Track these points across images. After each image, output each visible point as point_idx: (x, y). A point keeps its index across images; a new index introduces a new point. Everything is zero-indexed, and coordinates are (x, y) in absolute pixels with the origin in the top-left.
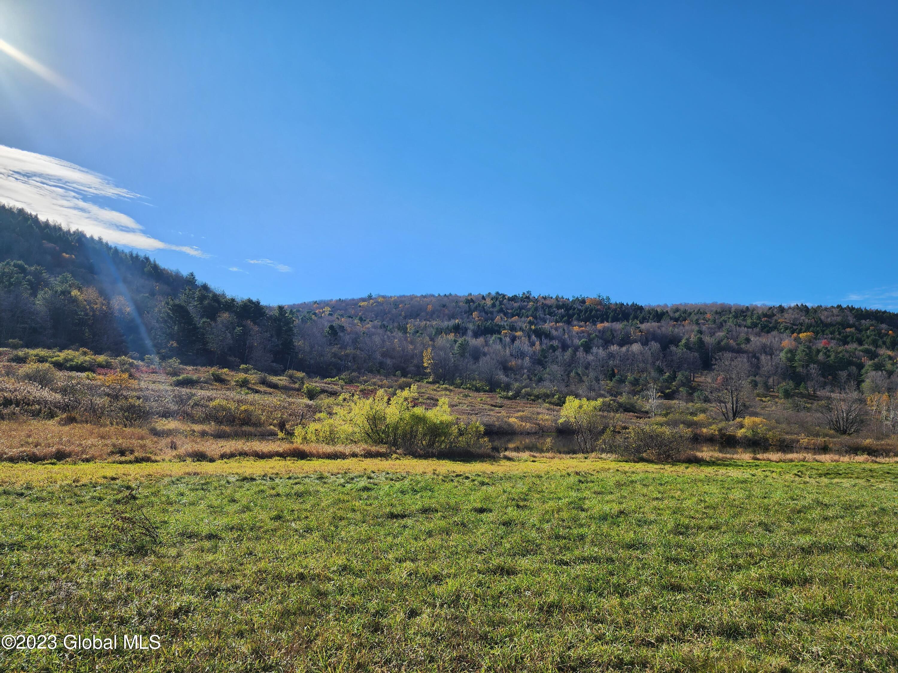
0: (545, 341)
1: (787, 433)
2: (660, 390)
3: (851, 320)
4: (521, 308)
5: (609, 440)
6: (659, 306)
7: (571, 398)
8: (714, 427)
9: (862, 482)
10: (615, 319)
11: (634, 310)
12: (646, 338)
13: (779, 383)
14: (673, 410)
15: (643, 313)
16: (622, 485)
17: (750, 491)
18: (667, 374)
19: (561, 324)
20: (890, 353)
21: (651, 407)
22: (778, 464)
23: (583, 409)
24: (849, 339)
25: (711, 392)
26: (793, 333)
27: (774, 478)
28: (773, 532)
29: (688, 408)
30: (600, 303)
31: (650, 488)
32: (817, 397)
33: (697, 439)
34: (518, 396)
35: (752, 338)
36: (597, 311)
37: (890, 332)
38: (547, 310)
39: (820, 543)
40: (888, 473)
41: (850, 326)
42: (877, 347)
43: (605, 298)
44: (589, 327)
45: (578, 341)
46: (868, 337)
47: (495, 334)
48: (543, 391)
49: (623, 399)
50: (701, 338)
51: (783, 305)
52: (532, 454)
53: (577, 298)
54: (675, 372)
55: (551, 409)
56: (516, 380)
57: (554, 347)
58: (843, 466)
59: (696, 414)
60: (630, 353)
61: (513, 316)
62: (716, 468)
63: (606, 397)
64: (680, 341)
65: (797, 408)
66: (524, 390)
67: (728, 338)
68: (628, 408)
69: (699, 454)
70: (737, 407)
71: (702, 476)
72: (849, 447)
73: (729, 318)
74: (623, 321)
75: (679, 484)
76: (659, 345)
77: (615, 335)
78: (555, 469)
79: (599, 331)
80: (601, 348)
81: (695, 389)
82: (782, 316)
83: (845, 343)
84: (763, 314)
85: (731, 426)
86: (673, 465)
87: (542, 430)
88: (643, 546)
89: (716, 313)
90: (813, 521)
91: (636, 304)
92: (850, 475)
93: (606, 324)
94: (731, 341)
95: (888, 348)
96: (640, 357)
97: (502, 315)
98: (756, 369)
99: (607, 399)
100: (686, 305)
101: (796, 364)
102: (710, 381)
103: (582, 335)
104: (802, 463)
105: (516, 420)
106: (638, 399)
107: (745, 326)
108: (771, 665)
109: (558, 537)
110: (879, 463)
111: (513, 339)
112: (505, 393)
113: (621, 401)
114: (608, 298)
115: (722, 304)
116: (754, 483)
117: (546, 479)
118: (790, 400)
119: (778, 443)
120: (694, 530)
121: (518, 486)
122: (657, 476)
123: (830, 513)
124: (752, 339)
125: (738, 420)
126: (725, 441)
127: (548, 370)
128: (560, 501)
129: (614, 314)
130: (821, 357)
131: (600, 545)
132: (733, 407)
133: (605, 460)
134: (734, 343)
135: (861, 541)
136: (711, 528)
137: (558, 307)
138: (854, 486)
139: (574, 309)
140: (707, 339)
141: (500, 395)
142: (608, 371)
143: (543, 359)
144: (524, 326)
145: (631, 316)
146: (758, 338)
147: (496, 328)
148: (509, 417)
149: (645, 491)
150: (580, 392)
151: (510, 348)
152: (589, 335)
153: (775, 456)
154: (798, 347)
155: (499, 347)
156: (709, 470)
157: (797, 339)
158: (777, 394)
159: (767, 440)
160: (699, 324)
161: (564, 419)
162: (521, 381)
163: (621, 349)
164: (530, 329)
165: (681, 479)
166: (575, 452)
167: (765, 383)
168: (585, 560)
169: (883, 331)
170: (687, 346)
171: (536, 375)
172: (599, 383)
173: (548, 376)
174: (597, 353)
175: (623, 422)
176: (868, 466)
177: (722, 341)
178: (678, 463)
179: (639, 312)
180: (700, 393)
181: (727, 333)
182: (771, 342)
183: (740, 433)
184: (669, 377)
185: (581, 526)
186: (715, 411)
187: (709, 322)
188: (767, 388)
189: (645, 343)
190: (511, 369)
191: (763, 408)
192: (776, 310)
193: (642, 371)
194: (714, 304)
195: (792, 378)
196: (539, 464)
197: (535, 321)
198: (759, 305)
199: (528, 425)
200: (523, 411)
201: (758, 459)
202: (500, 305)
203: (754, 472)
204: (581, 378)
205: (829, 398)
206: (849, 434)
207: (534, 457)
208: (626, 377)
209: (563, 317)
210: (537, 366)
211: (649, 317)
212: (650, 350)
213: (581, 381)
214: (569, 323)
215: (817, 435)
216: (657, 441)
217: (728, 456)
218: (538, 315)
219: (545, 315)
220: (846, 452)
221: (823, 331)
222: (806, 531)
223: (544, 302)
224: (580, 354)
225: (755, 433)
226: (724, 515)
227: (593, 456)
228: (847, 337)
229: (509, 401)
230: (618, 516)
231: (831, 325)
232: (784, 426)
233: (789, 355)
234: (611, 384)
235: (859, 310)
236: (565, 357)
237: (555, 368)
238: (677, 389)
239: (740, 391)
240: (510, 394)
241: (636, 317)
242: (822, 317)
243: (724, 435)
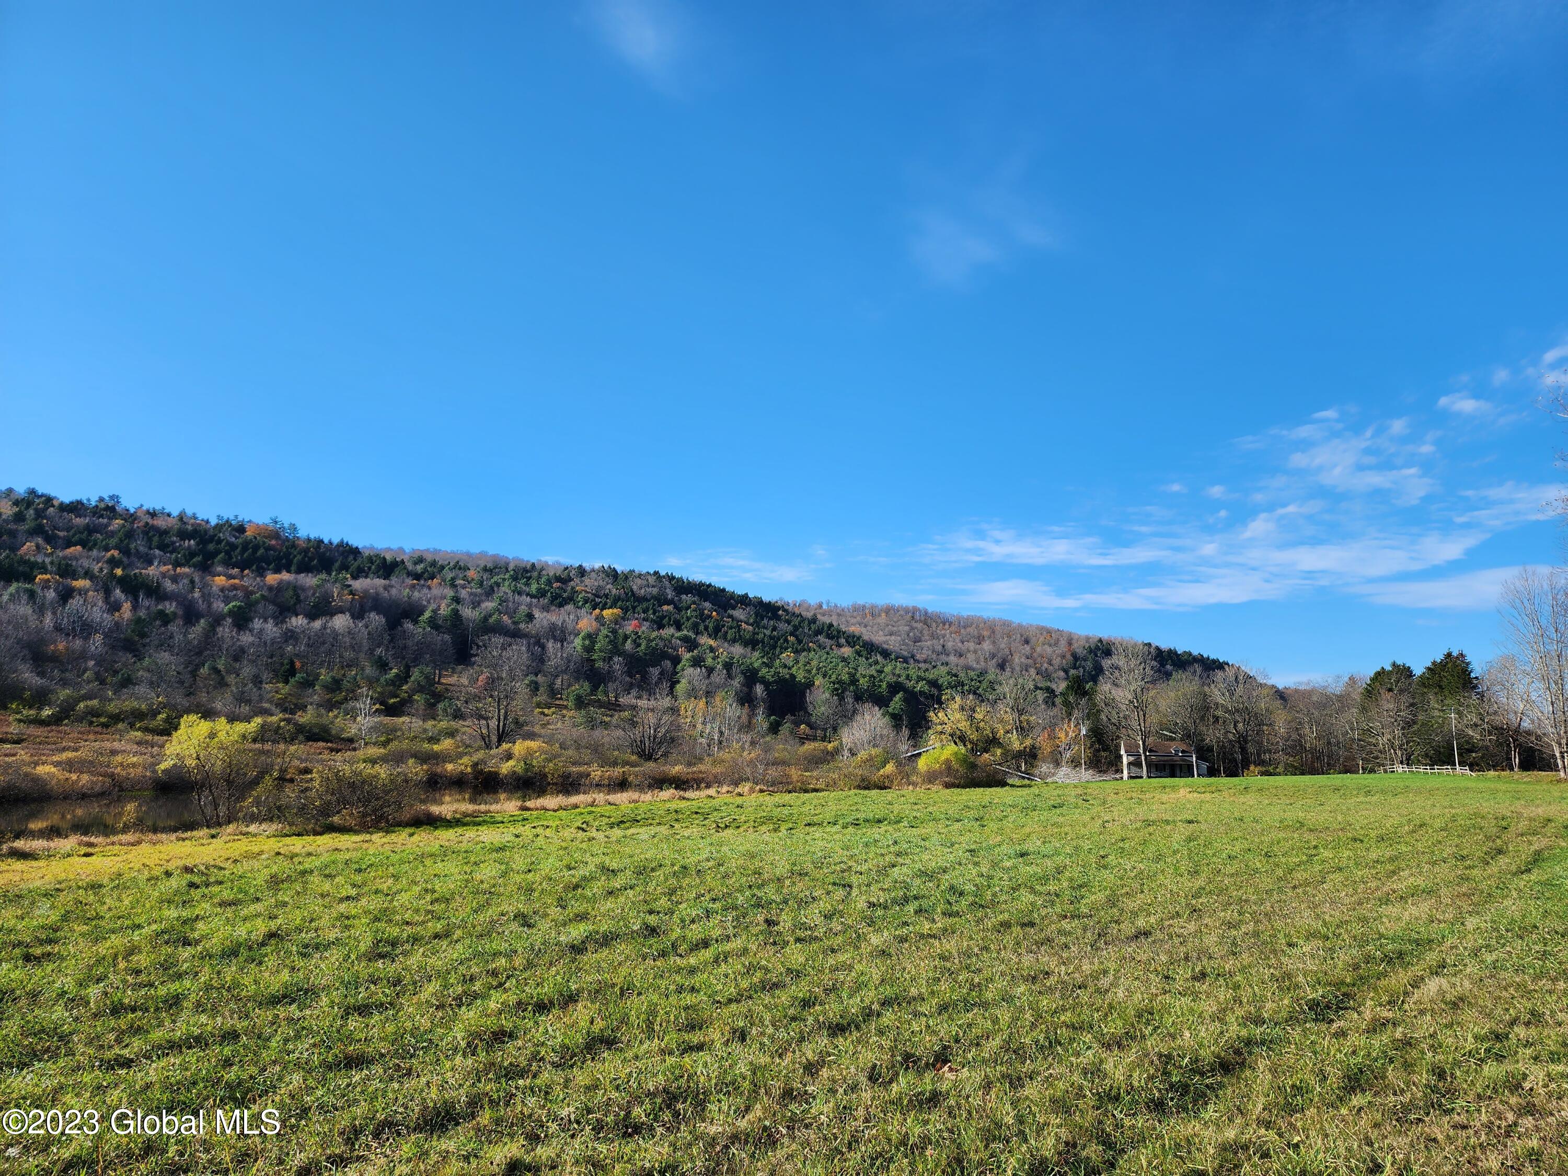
0: (145, 602)
1: (574, 764)
2: (377, 699)
3: (670, 594)
4: (90, 530)
5: (267, 798)
6: (389, 549)
7: (193, 717)
8: (465, 760)
9: (664, 830)
10: (305, 568)
11: (343, 553)
12: (362, 606)
13: (570, 685)
14: (399, 733)
15: (359, 560)
16: (282, 881)
17: (507, 864)
18: (395, 671)
19: (186, 570)
20: (712, 642)
21: (360, 730)
22: (555, 814)
23: (216, 739)
24: (665, 621)
25: (466, 702)
26: (594, 609)
27: (548, 838)
28: (534, 926)
29: (425, 730)
30: (276, 535)
31: (337, 880)
32: (619, 705)
33: (436, 783)
34: (67, 717)
35: (537, 614)
36: (269, 548)
37: (714, 613)
38: (156, 539)
39: (597, 933)
40: (697, 813)
41: (668, 602)
42: (697, 633)
43: (286, 525)
44: (249, 580)
45: (222, 605)
46: (688, 619)
47: (17, 581)
48: (130, 704)
49: (305, 718)
50: (458, 611)
51: (584, 565)
52: (85, 839)
53: (227, 521)
54: (408, 668)
55: (147, 742)
56: (64, 683)
57: (167, 615)
58: (643, 808)
59: (439, 740)
60: (328, 631)
61: (69, 544)
62: (460, 830)
63: (272, 715)
64: (421, 613)
65: (592, 724)
66: (82, 705)
67: (500, 613)
68: (315, 734)
69: (435, 809)
70: (504, 725)
71: (435, 847)
72: (654, 778)
73: (504, 580)
74: (319, 572)
75: (393, 865)
76: (384, 620)
77: (302, 597)
78: (137, 866)
79: (270, 588)
80: (271, 621)
81: (440, 696)
82: (582, 582)
83: (661, 626)
84: (556, 577)
85: (494, 757)
86: (387, 832)
87: (120, 786)
88: (306, 993)
89: (485, 569)
90: (594, 900)
91: (347, 544)
92: (650, 821)
93: (285, 576)
94: (505, 618)
95: (710, 636)
96: (347, 639)
97: (40, 541)
98: (538, 662)
99: (274, 719)
100: (436, 551)
101: (595, 657)
102: (466, 683)
103: (231, 594)
104: (590, 809)
105: (53, 770)
106: (336, 717)
107: (528, 595)
108: (492, 1163)
109: (117, 1010)
110: (688, 799)
111: (66, 595)
112: (32, 712)
113: (302, 720)
114: (294, 528)
115: (494, 556)
116: (516, 850)
117: (112, 889)
118: (583, 712)
119: (561, 780)
120: (407, 947)
121: (38, 912)
122: (355, 855)
123: (617, 883)
124: (536, 616)
125: (505, 746)
126: (481, 783)
127: (146, 662)
128: (136, 933)
129: (303, 559)
130: (629, 645)
131: (214, 1011)
132: (498, 726)
133: (255, 835)
134: (510, 621)
135: (652, 920)
136: (436, 936)
137: (184, 535)
138: (654, 837)
139: (219, 541)
140: (467, 612)
141: (18, 716)
142: (282, 664)
143: (136, 638)
144: (96, 568)
145: (337, 565)
146: (545, 614)
147: (21, 568)
148: (36, 764)
149: (327, 886)
150: (218, 705)
151: (54, 613)
152: (248, 593)
153: (551, 801)
154: (600, 630)
155: (24, 609)
156: (447, 836)
157: (599, 619)
158: (565, 703)
159: (545, 776)
160: (456, 586)
161: (172, 762)
162: (76, 686)
163: (312, 624)
164: (112, 575)
165: (398, 857)
166: (191, 826)
167: (549, 686)
168: (174, 1046)
169: (706, 612)
170: (433, 623)
171: (116, 672)
172: (260, 688)
173: (146, 674)
174: (261, 630)
175: (302, 761)
176: (673, 805)
177: (490, 616)
178: (396, 829)
179: (351, 557)
180: (447, 704)
181: (500, 604)
182: (564, 621)
183: (506, 768)
184: (397, 675)
185: (180, 976)
186: (470, 734)
187: (472, 585)
188: (553, 692)
189: (358, 614)
190: (55, 659)
191: (544, 726)
192: (573, 572)
193: (349, 666)
194: (483, 554)
195: (588, 678)
196: (100, 859)
197: (125, 560)
198: (550, 563)
199: (85, 778)
200: (76, 750)
201: (528, 809)
202: (36, 519)
203: (519, 829)
204: (223, 678)
205: (634, 707)
206: (656, 760)
207: (91, 845)
208: (318, 675)
209: (192, 554)
210: (120, 654)
211: (370, 568)
212: (367, 627)
213: (222, 684)
214: (205, 568)
215: (615, 764)
216: (363, 792)
217: (483, 807)
218: (132, 546)
219: (150, 548)
220: (650, 787)
221: (634, 608)
222: (581, 917)
223: (150, 521)
224: (225, 631)
225: (528, 766)
226: (461, 911)
227: (228, 831)
228: (663, 617)
229: (41, 729)
230: (263, 944)
231: (644, 599)
232: (570, 752)
233: (587, 642)
234: (285, 689)
235: (680, 580)
236: (191, 636)
237: (165, 657)
238: (410, 697)
239: (512, 699)
240: (47, 712)
241: (345, 567)
242: (635, 588)
243: (481, 772)
